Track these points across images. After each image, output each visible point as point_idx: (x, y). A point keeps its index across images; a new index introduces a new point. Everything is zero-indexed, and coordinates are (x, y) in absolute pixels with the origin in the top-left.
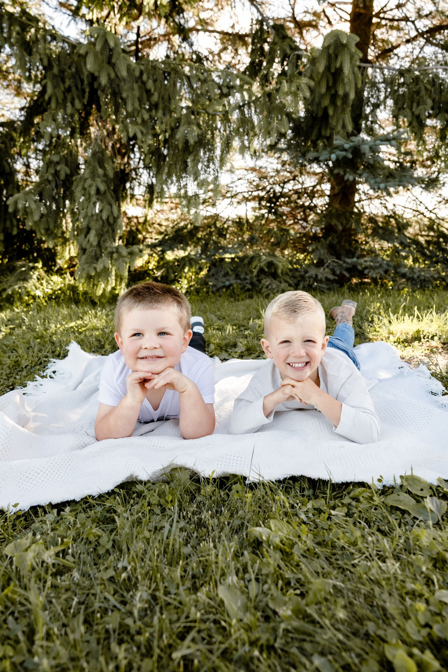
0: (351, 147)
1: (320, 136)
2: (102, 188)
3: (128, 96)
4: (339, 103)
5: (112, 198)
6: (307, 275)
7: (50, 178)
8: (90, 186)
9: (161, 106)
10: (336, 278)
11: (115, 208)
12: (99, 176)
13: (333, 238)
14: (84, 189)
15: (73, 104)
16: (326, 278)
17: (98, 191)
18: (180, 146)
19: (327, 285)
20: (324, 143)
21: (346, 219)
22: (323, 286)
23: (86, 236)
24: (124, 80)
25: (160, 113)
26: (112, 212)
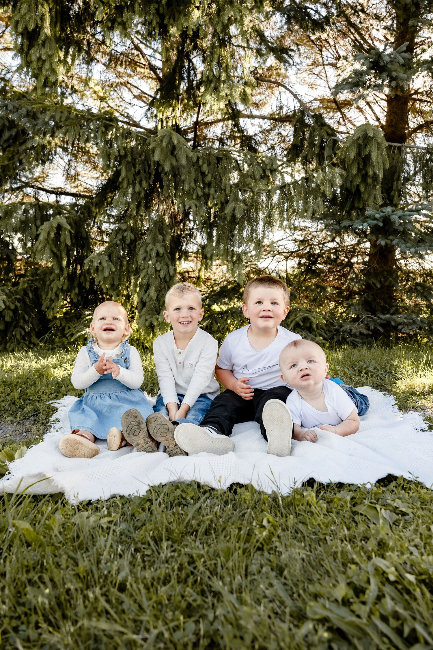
0: (381, 217)
1: (353, 207)
2: (161, 251)
3: (186, 178)
4: (370, 181)
5: (169, 259)
6: (341, 329)
7: (118, 242)
8: (151, 250)
9: (213, 185)
10: (371, 333)
11: (171, 268)
12: (159, 242)
13: (368, 295)
14: (146, 252)
15: (141, 184)
16: (360, 332)
17: (158, 254)
18: (228, 218)
19: (362, 339)
20: (357, 213)
21: (384, 277)
22: (357, 340)
23: (146, 292)
24: (183, 166)
25: (212, 191)
26: (169, 272)
